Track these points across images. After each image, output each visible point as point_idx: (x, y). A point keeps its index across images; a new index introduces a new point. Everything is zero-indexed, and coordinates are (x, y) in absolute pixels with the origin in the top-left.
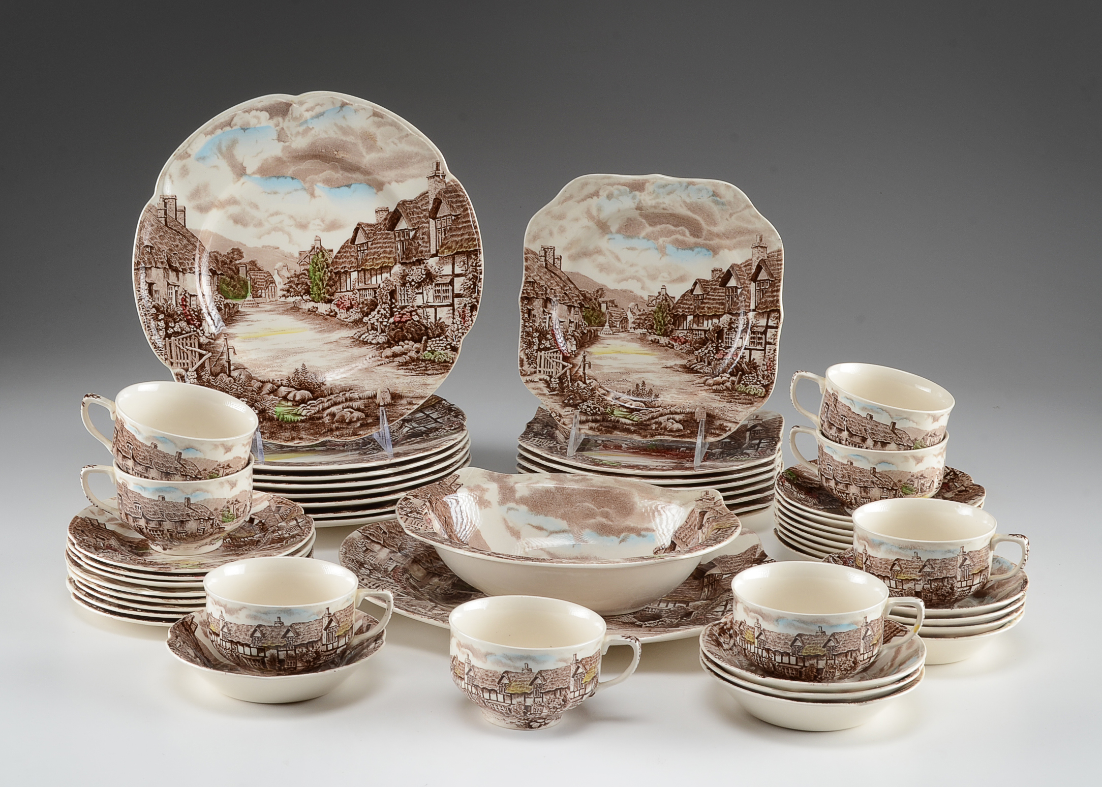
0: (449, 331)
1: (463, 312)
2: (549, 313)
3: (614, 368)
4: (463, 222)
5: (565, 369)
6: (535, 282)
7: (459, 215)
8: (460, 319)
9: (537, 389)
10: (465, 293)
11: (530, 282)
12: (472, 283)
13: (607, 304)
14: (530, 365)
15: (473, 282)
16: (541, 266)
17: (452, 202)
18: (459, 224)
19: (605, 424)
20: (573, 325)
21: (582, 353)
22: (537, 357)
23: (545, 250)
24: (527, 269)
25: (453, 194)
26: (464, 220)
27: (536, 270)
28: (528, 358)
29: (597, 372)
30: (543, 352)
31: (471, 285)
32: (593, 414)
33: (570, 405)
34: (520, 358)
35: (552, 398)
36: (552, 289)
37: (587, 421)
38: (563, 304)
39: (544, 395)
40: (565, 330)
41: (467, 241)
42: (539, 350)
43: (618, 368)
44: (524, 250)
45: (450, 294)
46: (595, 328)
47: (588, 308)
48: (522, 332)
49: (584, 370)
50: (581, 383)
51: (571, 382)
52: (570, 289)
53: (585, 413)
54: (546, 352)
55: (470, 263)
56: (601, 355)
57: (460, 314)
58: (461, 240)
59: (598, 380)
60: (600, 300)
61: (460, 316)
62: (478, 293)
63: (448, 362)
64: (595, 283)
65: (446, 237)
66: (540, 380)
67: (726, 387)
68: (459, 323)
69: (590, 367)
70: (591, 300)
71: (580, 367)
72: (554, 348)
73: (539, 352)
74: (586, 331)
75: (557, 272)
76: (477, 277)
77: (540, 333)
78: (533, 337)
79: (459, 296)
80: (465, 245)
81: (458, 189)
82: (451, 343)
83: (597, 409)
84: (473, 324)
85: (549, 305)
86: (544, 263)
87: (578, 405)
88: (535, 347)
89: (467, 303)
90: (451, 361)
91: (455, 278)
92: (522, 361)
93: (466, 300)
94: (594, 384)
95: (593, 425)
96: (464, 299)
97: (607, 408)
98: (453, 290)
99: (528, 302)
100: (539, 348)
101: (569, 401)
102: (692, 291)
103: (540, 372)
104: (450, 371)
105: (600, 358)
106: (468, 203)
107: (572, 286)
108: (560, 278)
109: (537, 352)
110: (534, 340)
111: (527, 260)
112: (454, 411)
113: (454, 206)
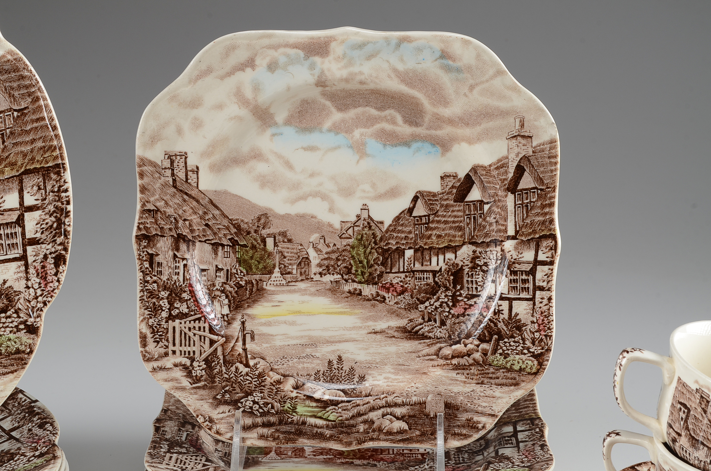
0: (22, 301)
1: (43, 267)
2: (183, 259)
3: (292, 338)
4: (33, 121)
5: (215, 346)
6: (158, 210)
7: (25, 108)
8: (38, 280)
9: (172, 380)
10: (44, 236)
11: (149, 211)
12: (53, 219)
13: (275, 237)
14: (158, 342)
15: (56, 217)
16: (165, 185)
17: (12, 88)
18: (26, 124)
19: (284, 428)
20: (222, 274)
21: (239, 317)
22: (168, 329)
23: (171, 158)
24: (143, 189)
25: (13, 75)
26: (34, 117)
27: (158, 191)
28: (153, 332)
29: (265, 345)
30: (177, 321)
31: (54, 222)
32: (263, 414)
33: (226, 403)
34: (141, 333)
35: (196, 393)
36: (185, 220)
37: (255, 426)
38: (205, 241)
39: (183, 389)
40: (209, 283)
41: (41, 152)
42: (171, 318)
43: (297, 338)
44: (137, 160)
45: (19, 240)
46: (257, 277)
47: (245, 246)
48: (142, 291)
49: (244, 344)
50: (241, 367)
51: (225, 365)
52: (214, 217)
53: (251, 413)
54: (183, 321)
55: (49, 188)
56: (270, 319)
57: (37, 271)
58: (32, 151)
59: (268, 359)
60: (264, 232)
61: (38, 275)
62: (66, 236)
63: (24, 352)
64: (254, 206)
65: (5, 147)
66: (176, 365)
67: (474, 359)
68: (36, 286)
69: (253, 338)
70: (249, 233)
71: (237, 341)
72: (195, 314)
73: (170, 322)
74: (243, 283)
75: (194, 193)
76: (62, 210)
77: (171, 292)
78: (159, 299)
79: (34, 242)
80: (38, 158)
81: (20, 66)
82: (26, 321)
83: (270, 405)
84: (60, 287)
85: (183, 247)
86: (170, 180)
87: (238, 401)
88: (164, 314)
89: (48, 252)
90: (29, 350)
91: (26, 214)
92: (143, 338)
93: (46, 248)
94: (262, 365)
95: (265, 431)
96: (43, 246)
97: (285, 402)
98: (23, 234)
99: (149, 243)
100: (170, 314)
101: (223, 396)
102: (410, 211)
103: (174, 352)
104: (27, 366)
105: (269, 324)
106: (39, 89)
107: (217, 212)
108: (198, 201)
109: (167, 322)
110: (161, 302)
111: (142, 175)
112: (38, 414)
113: (16, 94)
